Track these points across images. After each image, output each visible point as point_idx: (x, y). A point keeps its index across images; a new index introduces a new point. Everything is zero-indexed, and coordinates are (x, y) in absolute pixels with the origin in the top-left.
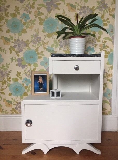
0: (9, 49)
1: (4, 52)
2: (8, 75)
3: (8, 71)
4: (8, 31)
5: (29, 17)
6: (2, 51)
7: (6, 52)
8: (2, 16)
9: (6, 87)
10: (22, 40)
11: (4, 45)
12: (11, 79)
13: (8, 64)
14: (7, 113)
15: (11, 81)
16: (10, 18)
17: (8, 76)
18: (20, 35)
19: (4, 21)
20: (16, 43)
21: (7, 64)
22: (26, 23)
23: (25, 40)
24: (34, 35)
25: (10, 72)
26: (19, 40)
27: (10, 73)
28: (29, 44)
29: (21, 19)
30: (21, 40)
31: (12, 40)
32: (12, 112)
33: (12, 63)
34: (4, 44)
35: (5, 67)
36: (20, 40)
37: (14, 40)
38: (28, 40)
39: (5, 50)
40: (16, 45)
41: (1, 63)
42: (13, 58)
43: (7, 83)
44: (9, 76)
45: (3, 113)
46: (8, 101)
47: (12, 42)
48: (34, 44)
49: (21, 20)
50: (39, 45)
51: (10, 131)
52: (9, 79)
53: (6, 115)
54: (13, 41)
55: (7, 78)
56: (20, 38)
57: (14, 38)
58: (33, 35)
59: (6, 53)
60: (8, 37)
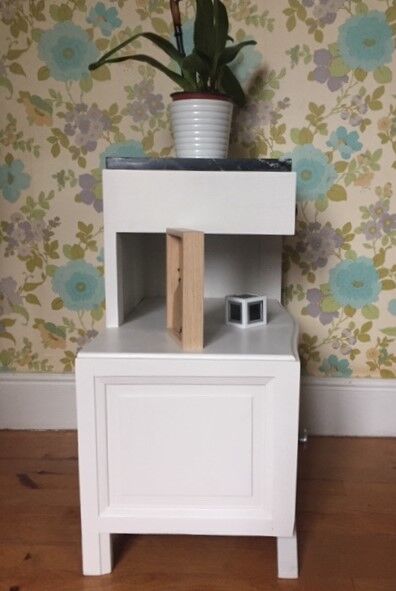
0: (50, 140)
1: (30, 149)
2: (47, 234)
3: (46, 220)
4: (43, 74)
5: (118, 16)
6: (23, 149)
7: (40, 151)
8: (21, 14)
9: (43, 277)
10: (95, 106)
11: (31, 124)
12: (59, 251)
13: (46, 196)
14: (50, 370)
15: (58, 257)
16: (49, 24)
17: (48, 240)
18: (86, 87)
19: (29, 35)
20: (71, 119)
21: (42, 195)
22: (107, 42)
23: (104, 106)
24: (136, 85)
25: (54, 223)
26: (82, 107)
27: (53, 230)
28: (119, 119)
29: (90, 26)
30: (90, 106)
31: (58, 105)
32: (64, 365)
33: (60, 190)
34: (31, 121)
35: (38, 207)
36: (87, 107)
37: (64, 105)
38: (114, 107)
39: (34, 144)
40: (73, 124)
41: (23, 192)
42: (63, 172)
43: (44, 265)
44: (52, 239)
45: (34, 369)
46: (50, 327)
47: (60, 115)
48: (136, 121)
49: (90, 32)
50: (157, 125)
51: (60, 431)
52: (51, 250)
53: (46, 376)
54: (63, 109)
55: (46, 247)
56: (89, 99)
57: (66, 99)
58: (132, 85)
59: (37, 154)
60: (45, 96)
